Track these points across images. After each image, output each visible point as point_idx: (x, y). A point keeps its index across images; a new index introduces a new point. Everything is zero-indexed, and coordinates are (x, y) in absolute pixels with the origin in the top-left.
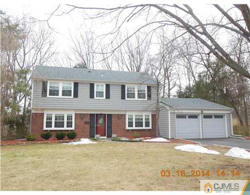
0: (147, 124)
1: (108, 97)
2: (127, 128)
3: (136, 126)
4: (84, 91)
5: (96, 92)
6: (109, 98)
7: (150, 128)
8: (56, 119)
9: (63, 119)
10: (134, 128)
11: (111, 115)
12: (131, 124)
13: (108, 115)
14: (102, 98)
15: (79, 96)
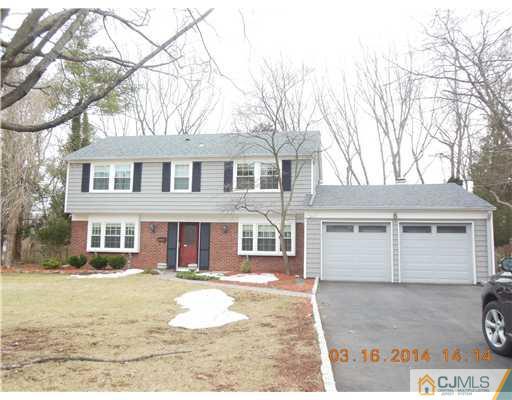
0: (286, 245)
1: (196, 187)
2: (241, 252)
3: (259, 249)
4: (152, 177)
5: (176, 179)
6: (199, 190)
7: (292, 253)
8: (107, 232)
9: (119, 233)
10: (255, 252)
11: (208, 224)
12: (247, 245)
13: (202, 224)
14: (186, 191)
15: (142, 188)
